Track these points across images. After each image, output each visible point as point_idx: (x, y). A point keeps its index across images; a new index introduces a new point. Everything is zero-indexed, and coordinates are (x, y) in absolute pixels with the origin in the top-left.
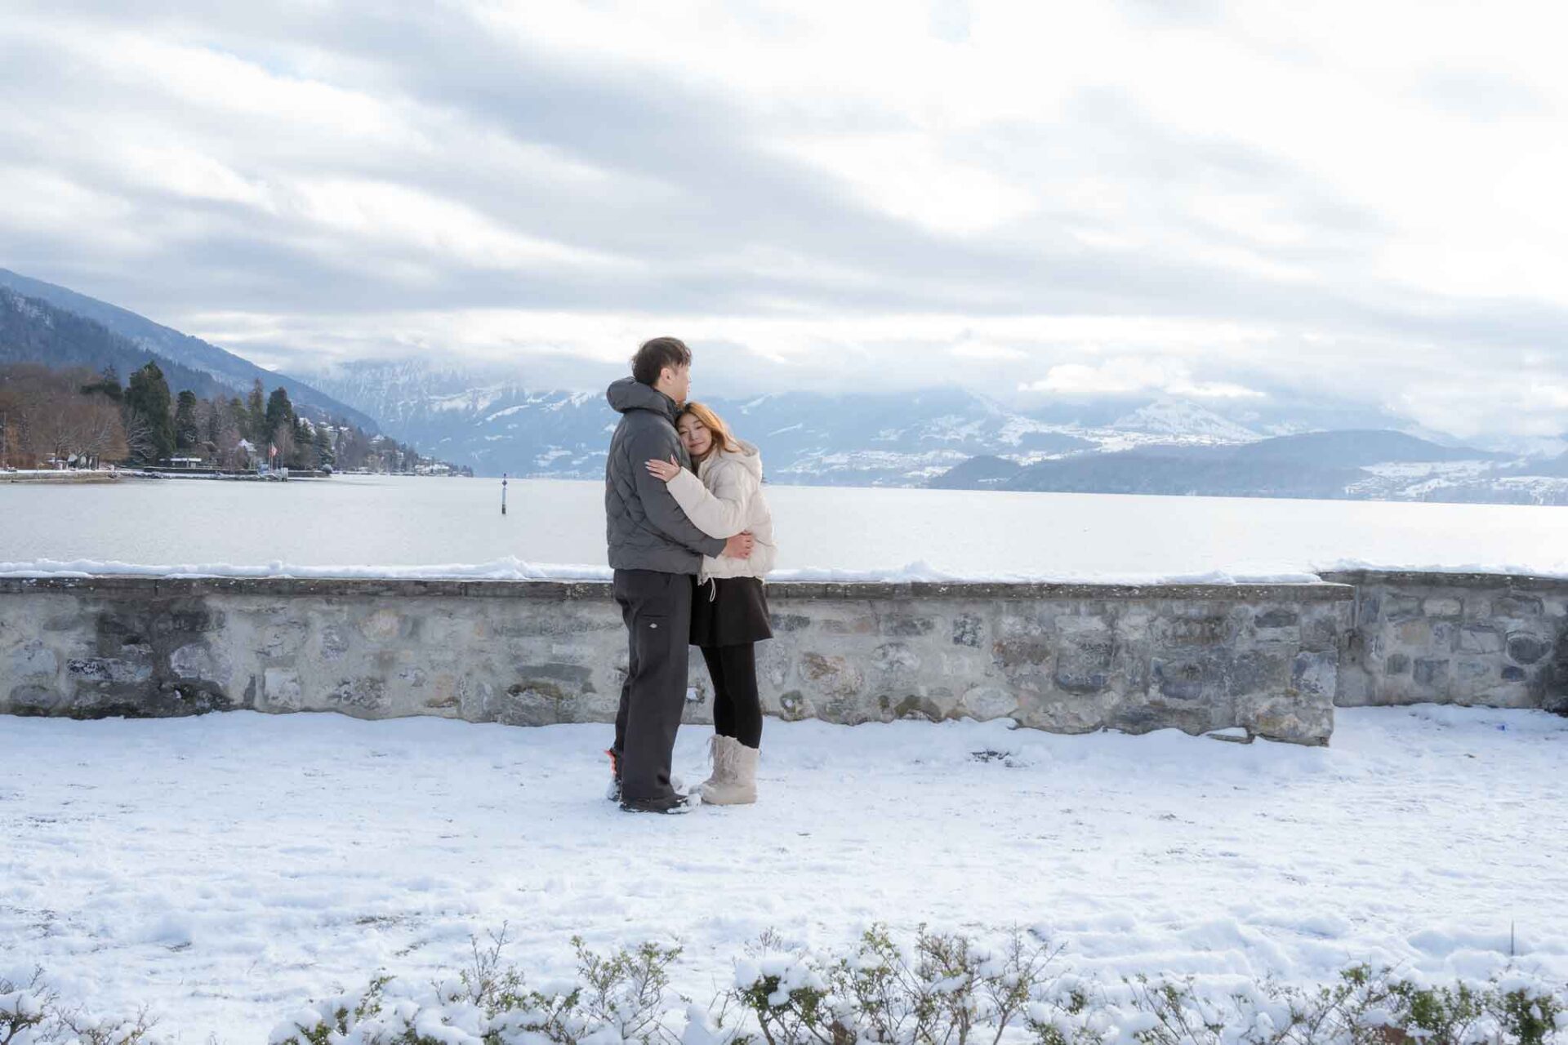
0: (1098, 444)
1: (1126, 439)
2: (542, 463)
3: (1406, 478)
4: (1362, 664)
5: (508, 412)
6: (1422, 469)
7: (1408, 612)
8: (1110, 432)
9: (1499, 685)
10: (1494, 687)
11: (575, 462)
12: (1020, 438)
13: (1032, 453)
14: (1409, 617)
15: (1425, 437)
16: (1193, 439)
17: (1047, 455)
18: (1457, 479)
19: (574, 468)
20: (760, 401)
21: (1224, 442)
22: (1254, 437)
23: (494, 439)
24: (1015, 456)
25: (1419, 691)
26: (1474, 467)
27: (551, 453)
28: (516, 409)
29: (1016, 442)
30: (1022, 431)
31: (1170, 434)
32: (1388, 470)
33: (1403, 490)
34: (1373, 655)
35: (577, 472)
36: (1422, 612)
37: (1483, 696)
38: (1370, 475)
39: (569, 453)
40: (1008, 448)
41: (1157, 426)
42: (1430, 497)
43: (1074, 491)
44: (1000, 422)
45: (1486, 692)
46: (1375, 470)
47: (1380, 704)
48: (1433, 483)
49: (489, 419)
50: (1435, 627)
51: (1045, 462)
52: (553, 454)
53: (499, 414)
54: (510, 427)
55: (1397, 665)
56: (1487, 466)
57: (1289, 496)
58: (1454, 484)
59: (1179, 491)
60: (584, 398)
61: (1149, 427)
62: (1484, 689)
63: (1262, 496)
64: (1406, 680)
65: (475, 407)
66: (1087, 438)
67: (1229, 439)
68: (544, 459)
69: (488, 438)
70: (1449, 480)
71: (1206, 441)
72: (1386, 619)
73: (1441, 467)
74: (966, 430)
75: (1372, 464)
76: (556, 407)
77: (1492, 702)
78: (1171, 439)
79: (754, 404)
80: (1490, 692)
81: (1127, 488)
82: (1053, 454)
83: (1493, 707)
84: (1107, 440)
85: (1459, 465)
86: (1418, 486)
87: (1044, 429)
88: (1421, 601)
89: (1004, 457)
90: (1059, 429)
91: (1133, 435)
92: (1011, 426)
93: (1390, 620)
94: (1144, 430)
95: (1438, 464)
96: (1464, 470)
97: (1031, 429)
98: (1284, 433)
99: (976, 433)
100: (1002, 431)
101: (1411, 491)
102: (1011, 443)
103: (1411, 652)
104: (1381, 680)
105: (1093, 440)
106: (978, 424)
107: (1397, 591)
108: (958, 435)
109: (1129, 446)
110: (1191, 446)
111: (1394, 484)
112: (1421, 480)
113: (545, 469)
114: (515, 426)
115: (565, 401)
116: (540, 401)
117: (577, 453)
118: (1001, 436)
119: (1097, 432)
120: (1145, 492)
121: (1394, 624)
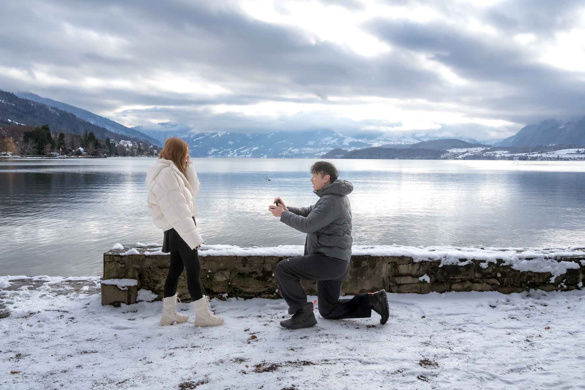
0: (371, 145)
1: (379, 143)
2: (210, 153)
3: (459, 153)
5: (200, 138)
6: (465, 150)
8: (375, 141)
11: (220, 153)
12: (349, 143)
13: (352, 148)
15: (467, 141)
16: (399, 143)
17: (356, 148)
18: (473, 153)
20: (273, 134)
21: (408, 143)
22: (417, 142)
23: (196, 146)
24: (347, 148)
26: (480, 149)
27: (212, 150)
28: (202, 137)
29: (348, 145)
30: (349, 141)
31: (392, 141)
32: (455, 151)
33: (458, 156)
38: (448, 152)
39: (217, 150)
40: (345, 146)
41: (389, 139)
42: (464, 159)
43: (362, 158)
44: (343, 139)
46: (450, 151)
48: (467, 154)
49: (194, 141)
51: (355, 150)
53: (197, 139)
54: (200, 143)
56: (483, 149)
57: (425, 159)
59: (393, 158)
60: (222, 134)
61: (387, 139)
63: (417, 159)
65: (190, 138)
66: (368, 143)
69: (194, 146)
70: (471, 153)
71: (403, 143)
73: (471, 149)
74: (333, 141)
75: (448, 149)
76: (214, 137)
78: (392, 143)
79: (271, 135)
81: (378, 157)
82: (358, 148)
84: (374, 143)
85: (475, 149)
86: (462, 155)
87: (356, 140)
89: (343, 149)
90: (360, 140)
91: (381, 142)
92: (346, 140)
94: (385, 140)
95: (469, 149)
96: (477, 150)
97: (352, 140)
98: (426, 140)
99: (336, 142)
100: (343, 141)
101: (460, 157)
105: (371, 143)
106: (336, 139)
108: (330, 143)
109: (380, 145)
110: (398, 145)
111: (455, 155)
112: (464, 153)
114: (202, 142)
115: (216, 135)
116: (209, 135)
117: (219, 151)
118: (343, 143)
119: (370, 141)
120: (383, 158)
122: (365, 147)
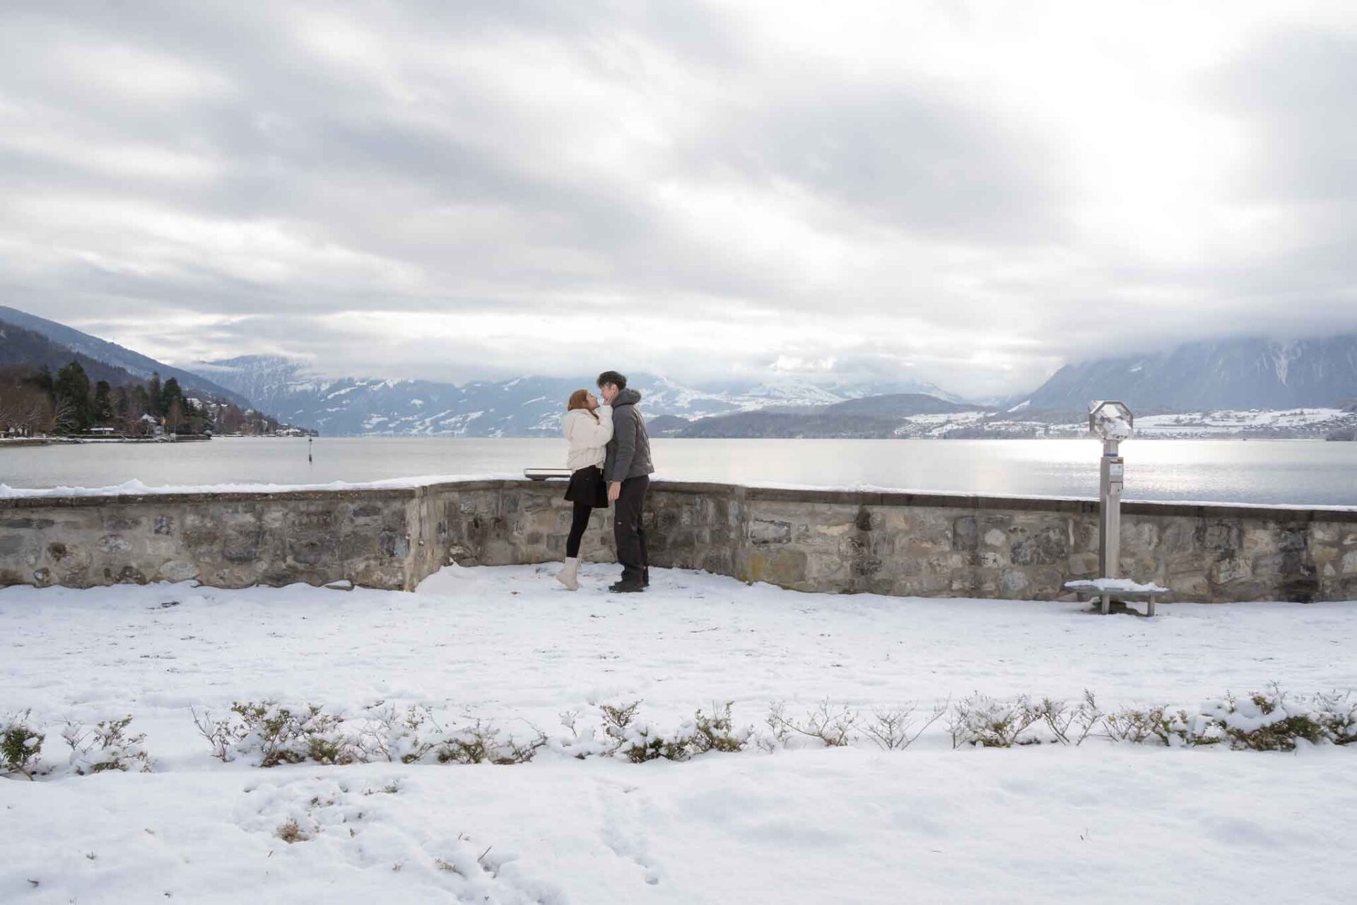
0: (739, 406)
1: (757, 403)
2: (368, 426)
3: (933, 424)
4: (506, 539)
5: (343, 392)
6: (942, 418)
7: (538, 505)
8: (747, 398)
9: (600, 549)
10: (597, 550)
11: (390, 425)
12: (690, 403)
13: (697, 413)
14: (541, 508)
15: (943, 398)
16: (799, 402)
17: (708, 413)
18: (963, 424)
19: (391, 429)
20: (516, 382)
21: (819, 403)
22: (838, 400)
23: (334, 410)
24: (686, 416)
25: (551, 554)
26: (973, 416)
27: (373, 419)
28: (348, 390)
29: (687, 406)
30: (690, 399)
31: (784, 399)
32: (921, 419)
33: (930, 431)
34: (515, 533)
35: (392, 432)
36: (550, 505)
37: (591, 556)
38: (910, 422)
39: (386, 419)
40: (682, 409)
41: (777, 394)
42: (945, 437)
43: (724, 437)
44: (676, 393)
45: (591, 554)
46: (912, 419)
47: (523, 563)
48: (949, 427)
49: (329, 397)
50: (560, 514)
51: (704, 418)
52: (375, 420)
53: (337, 393)
54: (344, 402)
55: (534, 539)
56: (981, 415)
57: (860, 437)
58: (961, 427)
59: (791, 436)
60: (396, 382)
61: (772, 394)
62: (591, 552)
63: (844, 437)
64: (542, 548)
65: (319, 390)
66: (732, 402)
67: (821, 401)
68: (368, 423)
69: (330, 410)
70: (958, 424)
71: (808, 403)
72: (524, 510)
73: (953, 416)
74: (653, 399)
75: (908, 416)
76: (376, 388)
77: (596, 560)
78: (785, 402)
79: (512, 384)
80: (594, 553)
81: (758, 434)
82: (711, 412)
83: (596, 562)
84: (745, 403)
85: (963, 415)
86: (940, 429)
87: (704, 397)
88: (549, 499)
89: (679, 416)
90: (713, 396)
91: (761, 400)
92: (683, 396)
93: (527, 511)
94: (768, 396)
95: (951, 415)
96: (967, 418)
97: (696, 397)
98: (857, 397)
99: (661, 400)
100: (677, 399)
101: (935, 432)
102: (683, 407)
103: (544, 530)
104: (523, 548)
105: (737, 403)
106: (660, 395)
107: (531, 493)
109: (759, 407)
110: (798, 407)
111: (925, 429)
112: (942, 425)
113: (370, 430)
114: (348, 401)
115: (383, 384)
116: (365, 384)
117: (392, 420)
118: (676, 402)
119: (739, 399)
120: (769, 437)
121: (530, 513)
122: (727, 412)
